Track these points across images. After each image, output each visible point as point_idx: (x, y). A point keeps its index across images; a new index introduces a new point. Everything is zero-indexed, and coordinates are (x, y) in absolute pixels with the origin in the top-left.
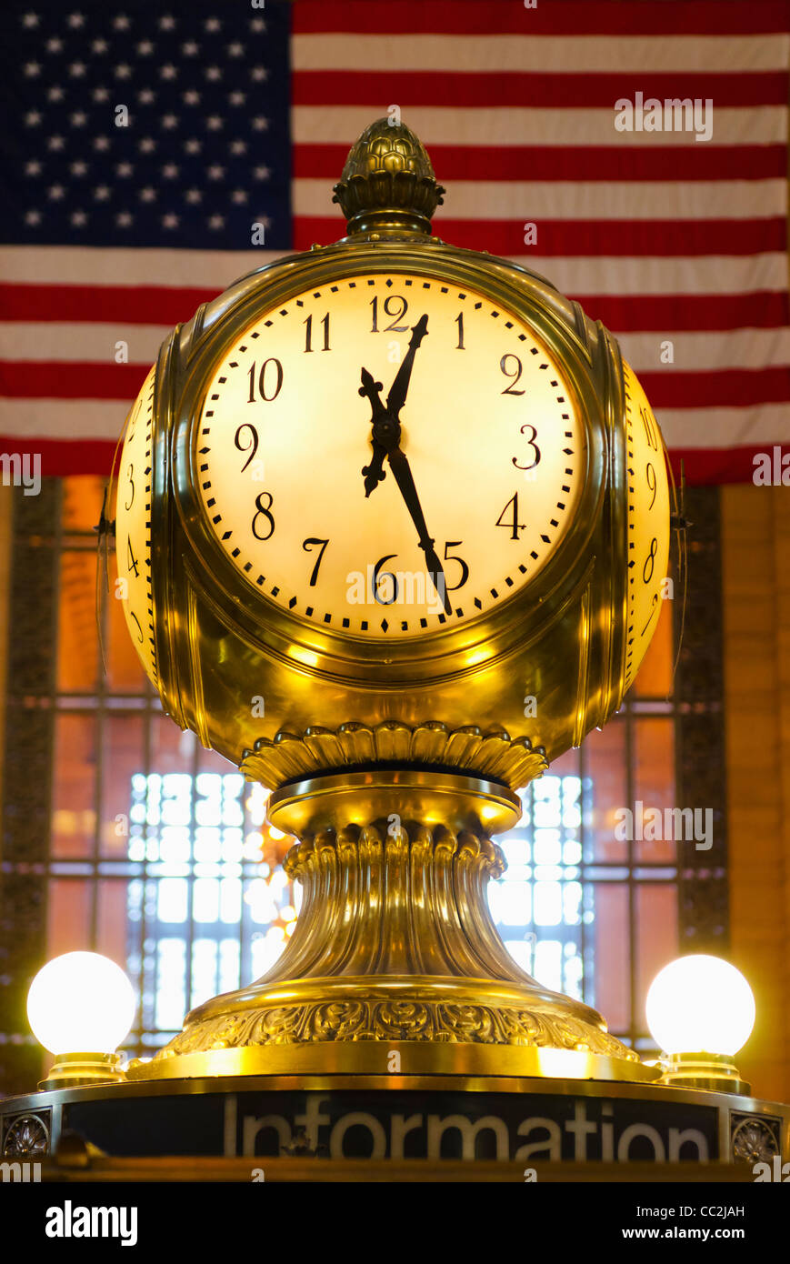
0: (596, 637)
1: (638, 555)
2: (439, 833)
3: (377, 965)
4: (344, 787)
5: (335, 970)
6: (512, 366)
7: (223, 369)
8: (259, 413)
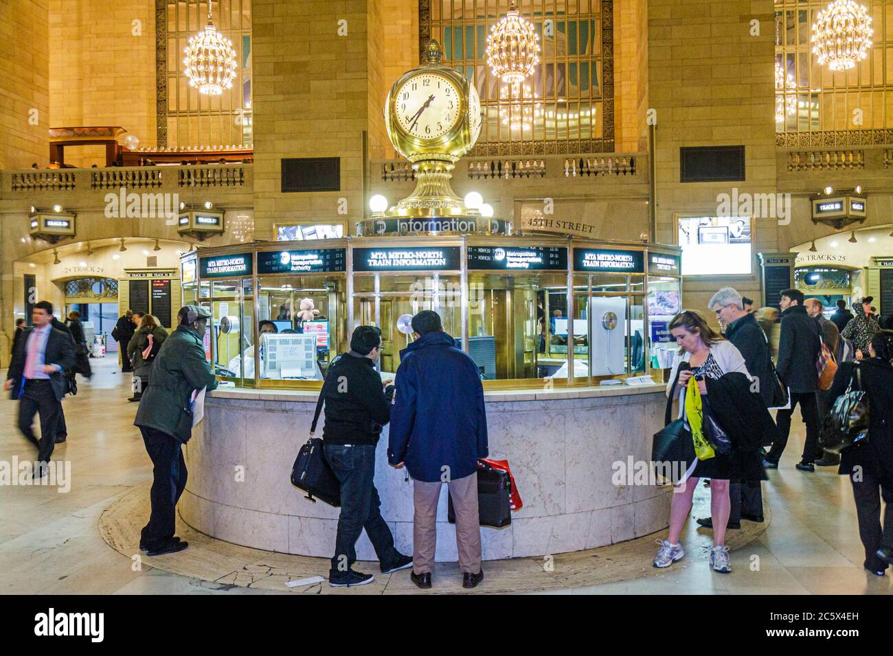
0: (465, 137)
1: (472, 122)
2: (439, 171)
3: (428, 195)
4: (423, 164)
5: (420, 195)
6: (448, 91)
7: (399, 94)
8: (406, 102)
